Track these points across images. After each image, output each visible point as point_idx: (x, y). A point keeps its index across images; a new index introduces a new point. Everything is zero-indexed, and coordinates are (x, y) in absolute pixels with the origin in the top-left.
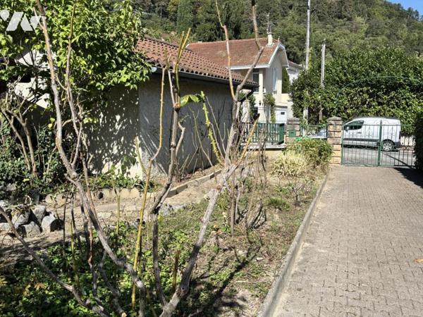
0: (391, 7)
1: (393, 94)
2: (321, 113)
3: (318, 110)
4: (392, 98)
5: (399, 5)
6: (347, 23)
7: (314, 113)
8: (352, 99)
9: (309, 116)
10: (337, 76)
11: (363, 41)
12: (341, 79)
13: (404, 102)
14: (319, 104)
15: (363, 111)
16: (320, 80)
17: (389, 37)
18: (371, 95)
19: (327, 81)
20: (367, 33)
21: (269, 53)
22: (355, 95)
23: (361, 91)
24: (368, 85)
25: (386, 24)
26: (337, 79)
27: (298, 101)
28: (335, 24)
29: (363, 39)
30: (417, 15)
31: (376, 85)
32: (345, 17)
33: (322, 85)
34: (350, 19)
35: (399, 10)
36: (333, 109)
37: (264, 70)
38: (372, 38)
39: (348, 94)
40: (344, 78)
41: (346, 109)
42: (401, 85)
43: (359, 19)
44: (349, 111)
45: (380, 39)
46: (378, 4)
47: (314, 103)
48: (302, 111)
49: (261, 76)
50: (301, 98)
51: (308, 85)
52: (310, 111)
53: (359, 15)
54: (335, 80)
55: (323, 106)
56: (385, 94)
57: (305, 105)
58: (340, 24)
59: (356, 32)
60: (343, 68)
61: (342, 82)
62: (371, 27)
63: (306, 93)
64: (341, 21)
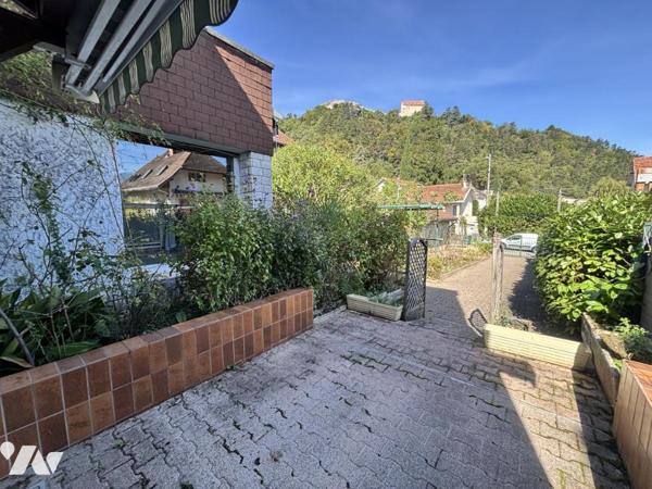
0: (579, 140)
3: (494, 228)
5: (588, 137)
6: (533, 156)
7: (491, 230)
8: (515, 222)
9: (488, 231)
10: (506, 209)
11: (547, 171)
12: (508, 211)
14: (494, 225)
15: (522, 230)
16: (495, 212)
17: (574, 165)
18: (528, 221)
19: (500, 212)
20: (552, 164)
21: (464, 193)
22: (518, 220)
23: (522, 218)
24: (525, 215)
25: (572, 155)
27: (481, 222)
28: (522, 158)
29: (548, 168)
30: (607, 145)
31: (531, 215)
32: (531, 152)
33: (497, 214)
34: (536, 154)
35: (587, 141)
36: (503, 228)
37: (460, 204)
38: (556, 167)
39: (513, 220)
40: (510, 211)
41: (511, 228)
43: (545, 153)
44: (513, 229)
46: (565, 138)
47: (491, 224)
48: (484, 229)
49: (458, 207)
50: (483, 221)
51: (488, 214)
52: (489, 228)
53: (545, 150)
54: (505, 212)
55: (497, 226)
56: (537, 220)
57: (486, 225)
59: (541, 163)
60: (510, 205)
62: (556, 159)
63: (486, 219)
64: (527, 155)
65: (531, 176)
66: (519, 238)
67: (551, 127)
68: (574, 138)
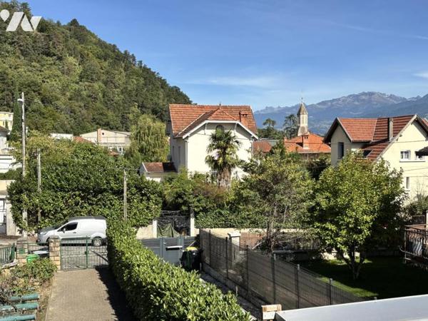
0: (106, 47)
1: (100, 196)
2: (39, 214)
3: (37, 212)
4: (99, 200)
6: (57, 62)
7: (33, 215)
8: (67, 201)
9: (29, 217)
10: (53, 182)
11: (77, 86)
12: (56, 185)
13: (108, 202)
14: (37, 206)
15: (76, 212)
16: (36, 185)
17: (106, 83)
18: (83, 198)
19: (44, 187)
20: (81, 77)
22: (70, 198)
23: (75, 195)
24: (79, 190)
25: (101, 68)
26: (53, 185)
27: (17, 204)
28: (43, 63)
29: (77, 83)
30: (134, 60)
31: (86, 190)
32: (55, 55)
33: (39, 190)
34: (60, 59)
35: (114, 51)
36: (50, 211)
38: (87, 83)
39: (63, 198)
40: (58, 184)
41: (61, 210)
42: (105, 190)
43: (71, 59)
44: (65, 212)
45: (96, 85)
46: (91, 42)
47: (33, 205)
48: (21, 213)
50: (19, 201)
51: (26, 190)
52: (29, 213)
53: (71, 55)
54: (51, 185)
55: (41, 209)
56: (94, 197)
57: (25, 208)
58: (49, 62)
59: (68, 74)
60: (58, 175)
61: (58, 188)
62: (85, 71)
63: (24, 197)
64: (50, 60)
65: (57, 93)
66: (73, 227)
67: (74, 22)
68: (101, 44)
